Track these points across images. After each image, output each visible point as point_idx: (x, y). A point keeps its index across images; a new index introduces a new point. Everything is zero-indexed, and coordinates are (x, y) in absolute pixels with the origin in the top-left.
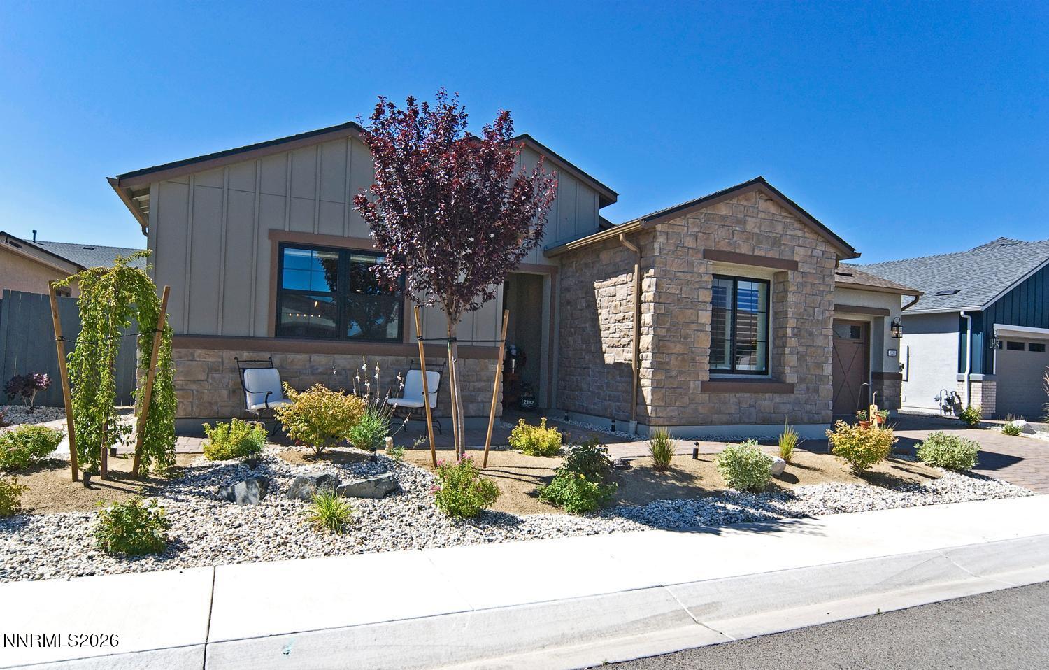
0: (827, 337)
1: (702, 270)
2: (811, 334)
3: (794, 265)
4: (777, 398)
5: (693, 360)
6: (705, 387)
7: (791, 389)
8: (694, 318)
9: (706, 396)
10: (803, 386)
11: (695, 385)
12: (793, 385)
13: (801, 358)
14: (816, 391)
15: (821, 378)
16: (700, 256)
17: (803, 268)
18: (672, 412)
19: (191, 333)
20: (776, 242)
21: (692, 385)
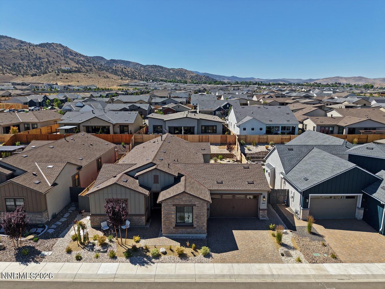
0: (205, 218)
1: (172, 208)
2: (200, 218)
3: (195, 205)
4: (191, 230)
5: (171, 223)
6: (174, 228)
7: (195, 228)
8: (171, 216)
9: (175, 229)
10: (199, 227)
11: (172, 228)
12: (195, 227)
13: (198, 222)
14: (202, 228)
15: (203, 226)
16: (172, 206)
17: (196, 205)
18: (167, 232)
19: (97, 214)
20: (191, 201)
21: (171, 227)
